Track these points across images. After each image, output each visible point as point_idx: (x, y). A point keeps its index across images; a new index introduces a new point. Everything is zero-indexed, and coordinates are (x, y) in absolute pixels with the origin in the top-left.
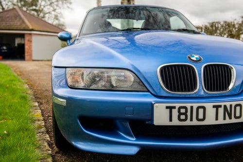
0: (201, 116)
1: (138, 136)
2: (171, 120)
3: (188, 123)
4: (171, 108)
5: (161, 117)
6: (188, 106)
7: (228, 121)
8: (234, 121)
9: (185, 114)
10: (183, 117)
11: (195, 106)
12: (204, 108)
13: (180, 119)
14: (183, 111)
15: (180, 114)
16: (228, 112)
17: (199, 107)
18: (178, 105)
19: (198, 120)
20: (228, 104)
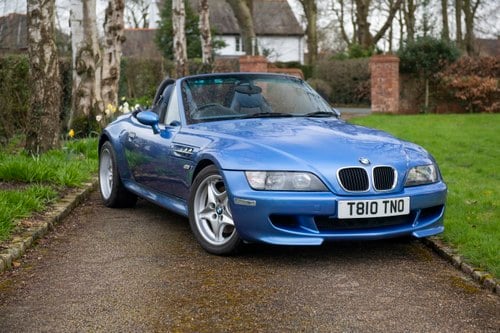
0: (374, 211)
2: (351, 214)
3: (364, 216)
4: (351, 204)
5: (344, 212)
6: (365, 202)
7: (394, 214)
8: (398, 213)
9: (362, 208)
10: (360, 211)
11: (370, 201)
12: (376, 203)
13: (358, 213)
14: (360, 206)
15: (358, 208)
16: (394, 207)
17: (372, 203)
18: (357, 202)
19: (372, 213)
20: (394, 200)
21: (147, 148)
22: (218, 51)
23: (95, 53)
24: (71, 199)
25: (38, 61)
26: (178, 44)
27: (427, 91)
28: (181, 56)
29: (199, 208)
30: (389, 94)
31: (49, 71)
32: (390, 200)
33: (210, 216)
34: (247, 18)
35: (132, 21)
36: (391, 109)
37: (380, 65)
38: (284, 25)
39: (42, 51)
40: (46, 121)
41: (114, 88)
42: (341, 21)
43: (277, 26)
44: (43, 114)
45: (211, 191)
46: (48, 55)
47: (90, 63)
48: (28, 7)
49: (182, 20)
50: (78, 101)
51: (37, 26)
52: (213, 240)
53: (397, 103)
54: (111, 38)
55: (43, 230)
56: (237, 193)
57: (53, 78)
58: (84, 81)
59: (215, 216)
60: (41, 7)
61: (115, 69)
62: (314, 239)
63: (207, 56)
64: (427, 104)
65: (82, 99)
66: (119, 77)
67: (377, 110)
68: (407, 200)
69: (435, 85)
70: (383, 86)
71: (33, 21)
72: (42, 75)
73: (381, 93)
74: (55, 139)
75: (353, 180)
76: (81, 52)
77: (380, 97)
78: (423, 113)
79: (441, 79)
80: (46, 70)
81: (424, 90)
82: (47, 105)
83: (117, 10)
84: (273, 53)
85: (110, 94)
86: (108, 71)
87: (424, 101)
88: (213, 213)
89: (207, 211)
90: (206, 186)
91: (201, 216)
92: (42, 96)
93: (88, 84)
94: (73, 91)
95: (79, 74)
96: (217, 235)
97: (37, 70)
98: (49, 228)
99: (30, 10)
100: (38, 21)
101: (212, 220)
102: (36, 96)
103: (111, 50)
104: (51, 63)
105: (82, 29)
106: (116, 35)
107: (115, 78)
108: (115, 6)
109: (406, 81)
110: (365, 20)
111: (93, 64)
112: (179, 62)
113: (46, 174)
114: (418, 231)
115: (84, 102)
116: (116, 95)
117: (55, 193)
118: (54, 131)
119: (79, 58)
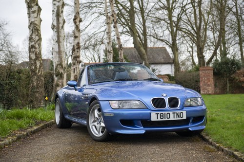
0: (168, 117)
2: (157, 119)
3: (164, 119)
4: (157, 114)
5: (154, 118)
6: (164, 113)
7: (178, 119)
8: (180, 119)
9: (163, 116)
10: (162, 117)
11: (166, 113)
12: (169, 114)
13: (161, 118)
14: (162, 115)
15: (161, 116)
16: (178, 115)
18: (160, 113)
19: (167, 118)
20: (178, 112)
21: (76, 99)
23: (64, 66)
24: (42, 125)
25: (33, 68)
29: (91, 120)
30: (209, 85)
31: (39, 72)
32: (176, 112)
33: (96, 124)
34: (144, 55)
35: (93, 60)
37: (204, 72)
38: (163, 58)
39: (35, 63)
40: (37, 95)
42: (192, 56)
43: (161, 59)
44: (36, 92)
45: (96, 112)
46: (38, 65)
47: (61, 71)
48: (29, 44)
49: (112, 55)
50: (56, 88)
51: (33, 52)
52: (97, 134)
53: (213, 89)
54: (74, 62)
56: (105, 111)
57: (40, 75)
58: (59, 79)
59: (98, 123)
60: (35, 43)
61: (76, 76)
62: (141, 131)
65: (58, 88)
67: (204, 93)
68: (184, 113)
69: (232, 81)
70: (206, 82)
71: (32, 50)
72: (36, 74)
73: (205, 85)
74: (42, 103)
75: (159, 103)
76: (57, 66)
77: (205, 87)
79: (235, 78)
80: (37, 72)
81: (227, 83)
82: (38, 88)
83: (77, 49)
84: (157, 70)
86: (73, 77)
87: (227, 89)
88: (97, 122)
89: (94, 121)
90: (94, 110)
91: (92, 124)
92: (35, 84)
93: (60, 81)
94: (54, 84)
95: (56, 76)
96: (99, 132)
97: (33, 72)
99: (30, 45)
100: (34, 50)
101: (96, 125)
102: (33, 84)
103: (75, 67)
104: (40, 68)
105: (58, 55)
106: (77, 60)
108: (76, 47)
109: (217, 79)
110: (202, 54)
111: (63, 71)
114: (192, 127)
118: (41, 99)
119: (56, 69)
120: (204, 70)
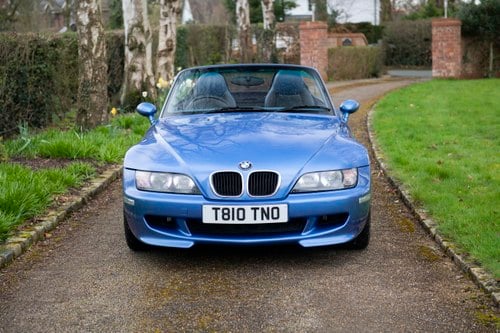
0: (241, 217)
1: (194, 233)
2: (216, 219)
3: (230, 222)
4: (216, 209)
5: (209, 216)
6: (230, 207)
7: (265, 221)
8: (271, 221)
9: (228, 214)
10: (226, 217)
11: (236, 208)
12: (243, 210)
13: (224, 219)
14: (226, 211)
15: (224, 214)
16: (266, 214)
17: (239, 209)
18: (222, 207)
19: (239, 219)
20: (265, 207)
22: (288, 12)
23: (146, 29)
24: (108, 175)
25: (86, 42)
26: (241, 9)
27: (491, 54)
28: (244, 22)
30: (450, 59)
32: (260, 207)
36: (452, 74)
37: (441, 29)
39: (90, 33)
40: (94, 98)
41: (170, 59)
44: (92, 93)
46: (95, 37)
47: (141, 39)
50: (130, 76)
51: (85, 10)
53: (458, 67)
54: (167, 10)
55: (77, 204)
56: (126, 191)
57: (100, 58)
61: (171, 41)
62: (184, 241)
63: (268, 23)
64: (491, 68)
65: (134, 74)
66: (175, 48)
67: (438, 74)
68: (283, 208)
70: (445, 51)
71: (81, 5)
72: (91, 55)
73: (442, 58)
74: (104, 115)
76: (132, 29)
77: (442, 62)
78: (487, 77)
80: (93, 51)
81: (489, 53)
82: (95, 84)
84: (343, 14)
85: (167, 66)
86: (164, 43)
87: (488, 65)
92: (90, 75)
93: (139, 60)
94: (126, 66)
95: (131, 49)
97: (86, 50)
98: (84, 202)
100: (85, 5)
102: (86, 75)
103: (167, 22)
104: (98, 44)
105: (133, 6)
106: (171, 7)
107: (171, 50)
109: (469, 45)
111: (144, 40)
112: (241, 28)
113: (88, 152)
115: (136, 77)
116: (172, 66)
117: (94, 169)
118: (102, 108)
119: (130, 34)
120: (443, 26)
